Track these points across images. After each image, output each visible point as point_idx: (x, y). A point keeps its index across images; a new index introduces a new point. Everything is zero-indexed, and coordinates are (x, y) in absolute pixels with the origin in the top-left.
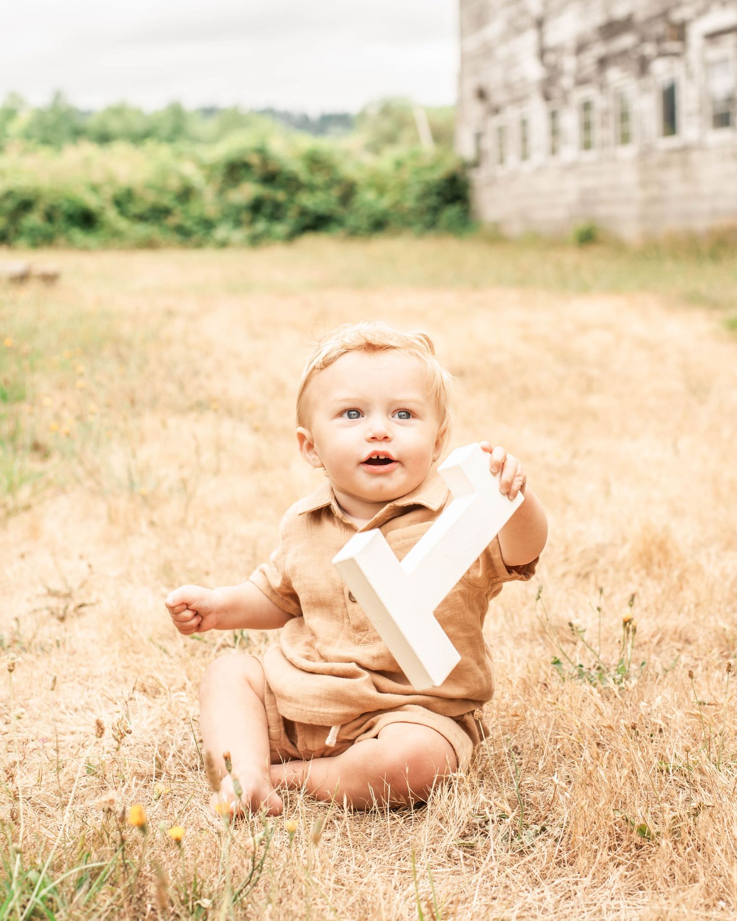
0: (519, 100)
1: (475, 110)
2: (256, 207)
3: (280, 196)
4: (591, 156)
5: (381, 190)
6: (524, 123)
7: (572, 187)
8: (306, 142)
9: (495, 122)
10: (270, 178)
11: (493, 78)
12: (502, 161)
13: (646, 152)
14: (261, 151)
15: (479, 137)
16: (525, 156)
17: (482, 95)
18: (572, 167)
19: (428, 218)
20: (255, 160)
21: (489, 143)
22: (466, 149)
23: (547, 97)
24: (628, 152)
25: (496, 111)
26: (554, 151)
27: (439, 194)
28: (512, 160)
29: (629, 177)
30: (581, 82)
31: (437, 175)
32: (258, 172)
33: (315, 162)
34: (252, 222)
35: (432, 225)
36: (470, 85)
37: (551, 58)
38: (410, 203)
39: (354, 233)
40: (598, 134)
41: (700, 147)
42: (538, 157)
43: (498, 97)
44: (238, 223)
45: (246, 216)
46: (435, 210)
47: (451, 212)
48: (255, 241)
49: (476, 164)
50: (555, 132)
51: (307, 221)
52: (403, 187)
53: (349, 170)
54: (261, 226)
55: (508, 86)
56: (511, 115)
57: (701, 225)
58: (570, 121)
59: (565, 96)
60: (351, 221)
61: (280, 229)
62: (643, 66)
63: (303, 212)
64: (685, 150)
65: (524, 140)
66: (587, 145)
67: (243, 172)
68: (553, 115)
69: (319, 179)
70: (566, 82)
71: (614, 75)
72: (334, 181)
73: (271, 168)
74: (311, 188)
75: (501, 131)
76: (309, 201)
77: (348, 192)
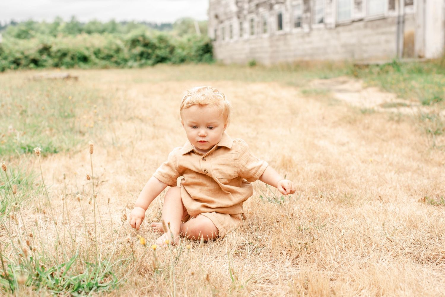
0: (229, 19)
1: (215, 22)
2: (142, 55)
3: (150, 51)
4: (253, 37)
5: (183, 49)
6: (231, 26)
7: (247, 48)
8: (158, 33)
9: (221, 26)
10: (146, 45)
11: (221, 11)
12: (223, 39)
13: (272, 36)
14: (143, 36)
15: (216, 31)
16: (231, 37)
17: (217, 17)
18: (247, 41)
19: (199, 58)
20: (141, 39)
21: (219, 33)
22: (211, 35)
23: (239, 17)
24: (266, 36)
25: (222, 22)
26: (241, 35)
27: (203, 50)
28: (227, 39)
29: (266, 44)
30: (250, 12)
31: (202, 44)
32: (142, 43)
33: (161, 39)
34: (140, 60)
35: (200, 60)
36: (213, 14)
37: (240, 4)
38: (193, 53)
39: (174, 63)
40: (256, 30)
41: (290, 34)
42: (236, 38)
43: (222, 17)
44: (136, 60)
45: (138, 58)
46: (201, 55)
47: (207, 56)
48: (141, 66)
49: (215, 40)
50: (241, 29)
51: (159, 59)
52: (191, 48)
53: (172, 42)
54: (143, 61)
55: (226, 14)
56: (227, 24)
57: (290, 60)
58: (246, 25)
59: (245, 17)
60: (173, 59)
61: (150, 62)
62: (271, 7)
63: (157, 56)
64: (285, 35)
65: (231, 32)
66: (252, 33)
67: (137, 43)
68: (241, 23)
69: (162, 45)
70: (245, 12)
71: (261, 10)
72: (168, 46)
73: (147, 41)
74: (160, 48)
75: (223, 29)
76: (159, 52)
77: (172, 50)
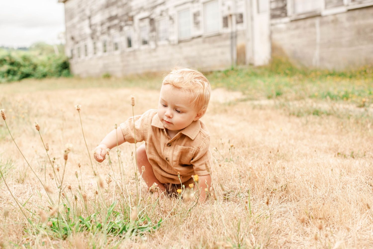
0: (84, 39)
1: (71, 43)
2: (9, 72)
3: (15, 68)
4: (106, 54)
5: (44, 66)
6: (86, 46)
7: (101, 63)
8: (23, 53)
9: (77, 46)
10: (12, 64)
11: (76, 33)
12: (79, 57)
13: (123, 53)
14: (9, 56)
15: (72, 51)
16: (86, 55)
17: (73, 38)
18: (101, 58)
19: (59, 73)
20: (7, 58)
21: (75, 52)
22: (68, 54)
23: (92, 38)
24: (117, 53)
25: (77, 43)
26: (95, 53)
27: (61, 67)
28: (83, 56)
29: (118, 59)
30: (103, 33)
31: (61, 61)
32: (9, 62)
33: (25, 58)
34: (8, 76)
35: (60, 75)
36: (69, 36)
37: (93, 27)
38: (53, 69)
39: (37, 78)
40: (108, 48)
41: (139, 50)
42: (90, 55)
43: (77, 39)
44: (3, 77)
45: (5, 75)
46: (61, 71)
47: (65, 72)
48: (9, 81)
49: (72, 58)
50: (95, 48)
51: (24, 76)
52: (51, 65)
53: (35, 61)
54: (10, 77)
55: (80, 36)
56: (82, 44)
57: (140, 72)
58: (100, 45)
59: (98, 38)
60: (37, 75)
61: (16, 78)
62: (121, 28)
63: (22, 73)
64: (134, 51)
65: (86, 50)
66: (105, 51)
67: (4, 62)
68: (95, 43)
69: (27, 63)
70: (98, 34)
71: (112, 31)
72: (31, 64)
73: (12, 61)
74: (24, 66)
75: (79, 49)
76: (25, 70)
77: (35, 67)
